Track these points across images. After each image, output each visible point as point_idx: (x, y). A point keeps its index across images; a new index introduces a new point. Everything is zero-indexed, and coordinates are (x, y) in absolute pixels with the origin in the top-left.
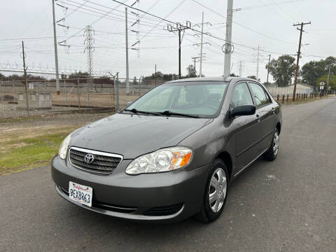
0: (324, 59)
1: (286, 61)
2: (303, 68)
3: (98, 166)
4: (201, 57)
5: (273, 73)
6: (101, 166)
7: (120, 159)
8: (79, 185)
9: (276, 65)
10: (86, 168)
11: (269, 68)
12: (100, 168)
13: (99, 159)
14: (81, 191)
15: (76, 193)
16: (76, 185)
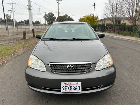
0: (64, 15)
1: (51, 15)
2: (57, 18)
3: (78, 70)
4: (13, 10)
5: (47, 20)
6: (80, 70)
7: (91, 64)
8: (70, 83)
9: (47, 16)
10: (70, 72)
11: (45, 17)
12: (80, 71)
13: (77, 66)
14: (72, 86)
15: (67, 88)
16: (68, 83)
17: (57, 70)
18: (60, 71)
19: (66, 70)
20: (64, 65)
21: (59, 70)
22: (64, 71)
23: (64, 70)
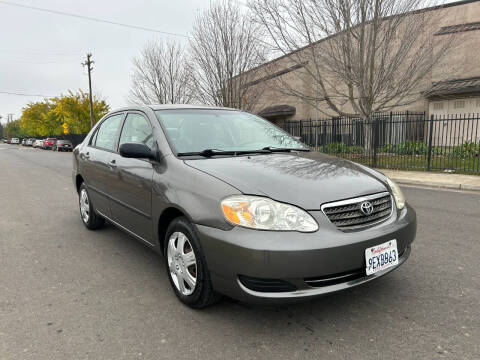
6: (381, 212)
10: (367, 222)
12: (382, 216)
14: (383, 253)
15: (375, 260)
16: (376, 248)
17: (342, 220)
18: (349, 223)
19: (360, 217)
20: (352, 205)
21: (347, 219)
22: (357, 221)
23: (355, 218)
